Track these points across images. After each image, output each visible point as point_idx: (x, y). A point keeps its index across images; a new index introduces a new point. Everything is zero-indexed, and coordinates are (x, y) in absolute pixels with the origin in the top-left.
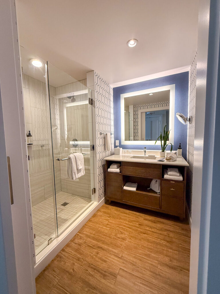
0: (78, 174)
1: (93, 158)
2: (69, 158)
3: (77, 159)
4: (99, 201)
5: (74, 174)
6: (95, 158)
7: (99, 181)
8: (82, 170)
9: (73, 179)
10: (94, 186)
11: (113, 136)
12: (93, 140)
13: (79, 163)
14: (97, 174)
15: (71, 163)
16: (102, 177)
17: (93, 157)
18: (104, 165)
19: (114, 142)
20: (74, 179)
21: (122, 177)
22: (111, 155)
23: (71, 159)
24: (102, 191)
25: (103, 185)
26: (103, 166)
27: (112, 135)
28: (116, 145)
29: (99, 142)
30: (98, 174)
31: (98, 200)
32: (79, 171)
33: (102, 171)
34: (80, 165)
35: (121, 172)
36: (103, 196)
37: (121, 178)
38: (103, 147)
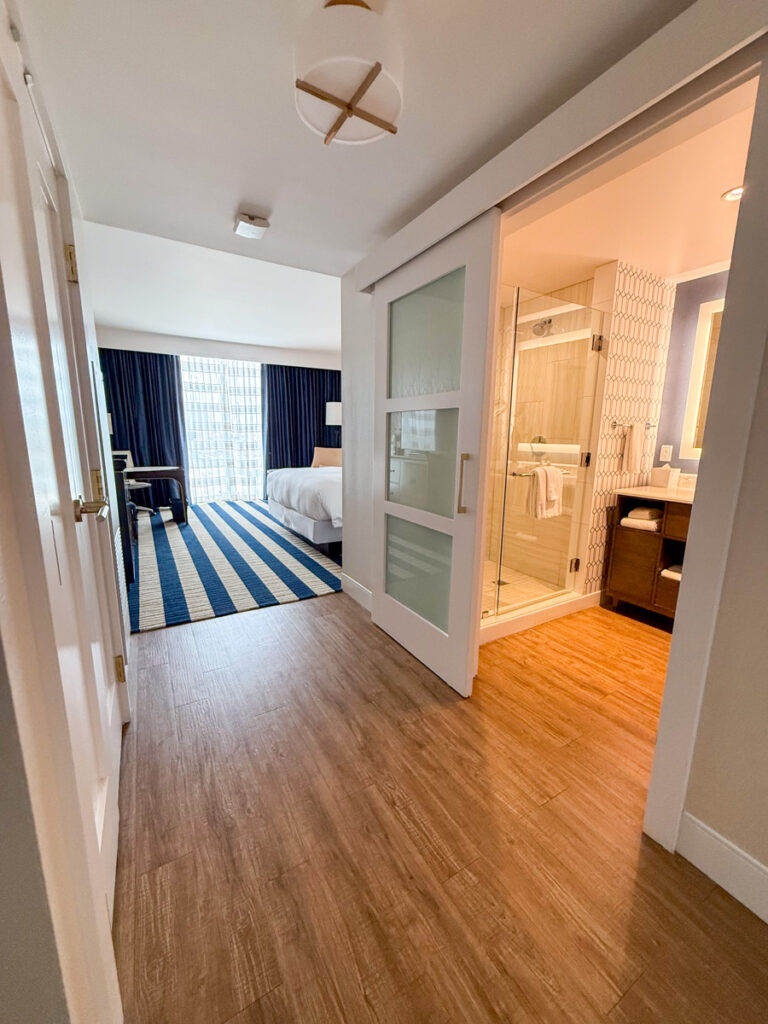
0: (547, 509)
1: (585, 487)
2: (534, 475)
3: (549, 479)
4: (585, 593)
5: (539, 507)
6: (588, 486)
7: (591, 543)
8: (556, 505)
9: (536, 516)
10: (578, 554)
11: (654, 431)
12: (590, 441)
13: (552, 487)
14: (588, 525)
15: (538, 484)
16: (601, 537)
17: (585, 483)
18: (611, 508)
19: (653, 451)
20: (539, 517)
21: (662, 542)
22: (638, 486)
23: (538, 478)
24: (597, 571)
25: (601, 558)
26: (610, 510)
27: (652, 429)
28: (661, 459)
29: (606, 449)
30: (590, 527)
31: (581, 591)
32: (550, 503)
33: (603, 522)
34: (553, 492)
35: (659, 530)
36: (598, 586)
37: (658, 546)
38: (615, 462)
